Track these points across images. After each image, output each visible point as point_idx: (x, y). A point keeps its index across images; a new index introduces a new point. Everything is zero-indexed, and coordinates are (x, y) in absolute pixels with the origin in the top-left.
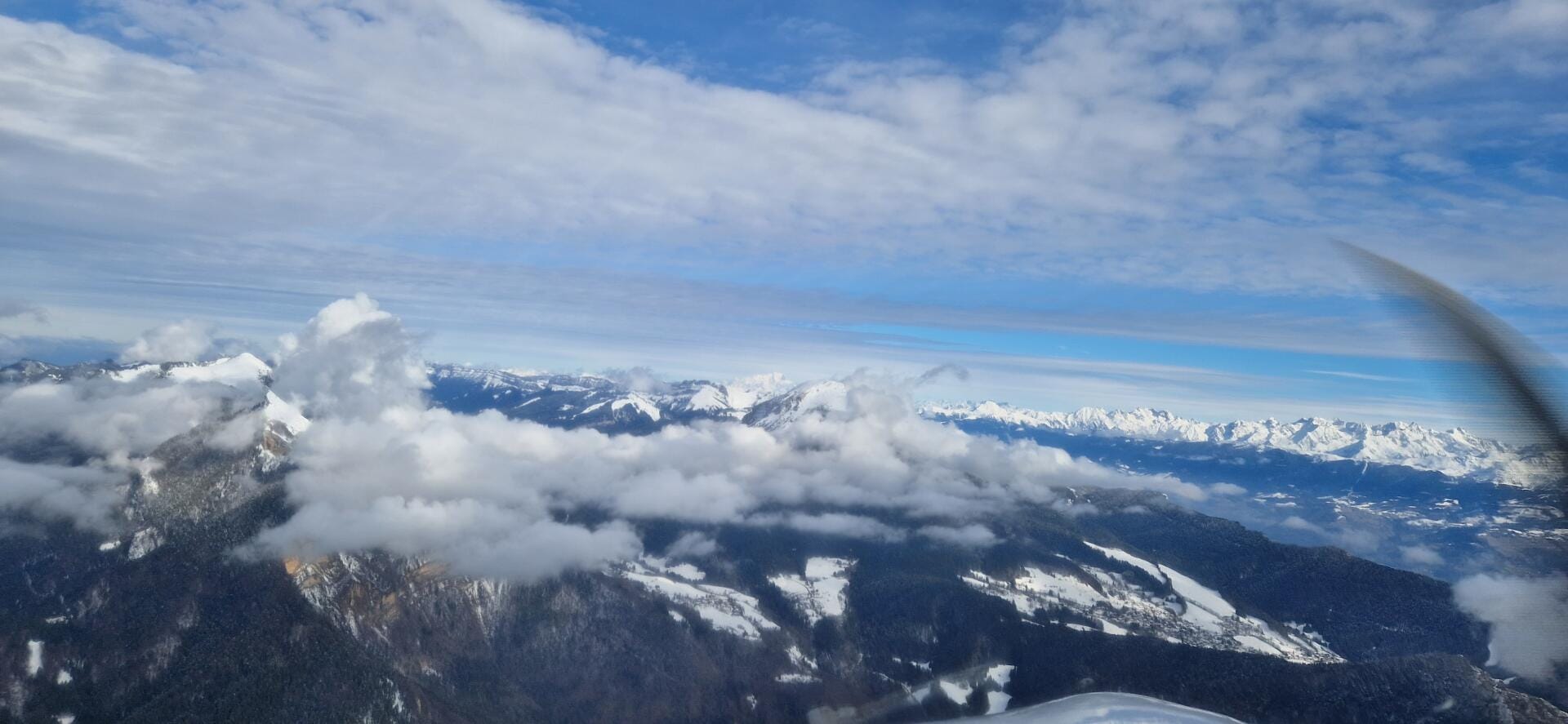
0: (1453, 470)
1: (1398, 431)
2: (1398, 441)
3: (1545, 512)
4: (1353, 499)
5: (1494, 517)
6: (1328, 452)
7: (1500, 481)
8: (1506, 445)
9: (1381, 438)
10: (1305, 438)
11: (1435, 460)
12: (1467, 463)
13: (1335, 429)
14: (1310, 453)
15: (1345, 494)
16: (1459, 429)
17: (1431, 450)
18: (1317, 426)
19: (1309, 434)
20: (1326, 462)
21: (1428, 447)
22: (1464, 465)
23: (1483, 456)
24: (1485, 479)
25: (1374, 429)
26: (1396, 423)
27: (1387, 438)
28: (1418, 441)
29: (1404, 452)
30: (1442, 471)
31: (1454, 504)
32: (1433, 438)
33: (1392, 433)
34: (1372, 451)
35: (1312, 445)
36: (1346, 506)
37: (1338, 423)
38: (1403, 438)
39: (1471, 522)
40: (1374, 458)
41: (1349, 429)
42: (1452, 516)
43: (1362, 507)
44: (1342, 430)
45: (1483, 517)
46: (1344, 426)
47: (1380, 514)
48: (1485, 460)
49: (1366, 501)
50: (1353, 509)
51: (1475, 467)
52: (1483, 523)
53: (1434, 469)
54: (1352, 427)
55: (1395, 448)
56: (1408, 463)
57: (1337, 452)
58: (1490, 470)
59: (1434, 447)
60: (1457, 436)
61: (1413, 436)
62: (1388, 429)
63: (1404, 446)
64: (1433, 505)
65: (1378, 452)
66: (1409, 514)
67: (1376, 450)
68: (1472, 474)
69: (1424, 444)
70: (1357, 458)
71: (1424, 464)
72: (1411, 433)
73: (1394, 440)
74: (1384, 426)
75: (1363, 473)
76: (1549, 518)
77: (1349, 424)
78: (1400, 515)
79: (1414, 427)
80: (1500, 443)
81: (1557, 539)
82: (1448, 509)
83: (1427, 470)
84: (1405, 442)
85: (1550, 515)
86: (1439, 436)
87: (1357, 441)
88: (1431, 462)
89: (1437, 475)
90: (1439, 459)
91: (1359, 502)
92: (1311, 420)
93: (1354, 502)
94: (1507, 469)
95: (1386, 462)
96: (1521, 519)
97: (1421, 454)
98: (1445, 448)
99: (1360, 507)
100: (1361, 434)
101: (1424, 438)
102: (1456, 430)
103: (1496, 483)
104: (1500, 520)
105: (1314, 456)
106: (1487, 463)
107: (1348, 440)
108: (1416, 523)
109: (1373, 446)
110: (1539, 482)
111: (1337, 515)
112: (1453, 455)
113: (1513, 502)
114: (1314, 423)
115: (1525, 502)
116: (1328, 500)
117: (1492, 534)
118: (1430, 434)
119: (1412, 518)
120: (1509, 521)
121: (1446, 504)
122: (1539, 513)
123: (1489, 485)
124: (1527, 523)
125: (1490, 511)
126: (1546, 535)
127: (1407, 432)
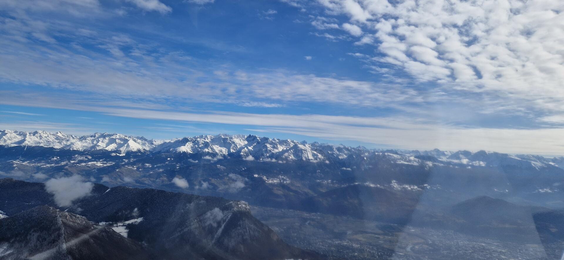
0: (57, 146)
1: (39, 134)
2: (39, 138)
3: (86, 157)
4: (21, 160)
5: (71, 161)
6: (12, 143)
7: (73, 149)
8: (75, 137)
9: (32, 137)
10: (2, 139)
11: (51, 143)
12: (62, 143)
13: (15, 134)
14: (4, 144)
15: (18, 159)
16: (60, 132)
17: (50, 140)
18: (7, 133)
19: (4, 137)
20: (11, 147)
21: (49, 139)
22: (61, 144)
23: (68, 141)
24: (68, 148)
25: (30, 133)
26: (38, 131)
27: (34, 137)
28: (46, 137)
29: (41, 141)
30: (54, 147)
31: (58, 159)
32: (51, 136)
33: (36, 135)
34: (29, 142)
35: (5, 141)
36: (18, 164)
37: (16, 132)
38: (41, 137)
39: (63, 163)
40: (29, 144)
41: (20, 134)
42: (57, 162)
43: (25, 163)
44: (17, 135)
45: (67, 162)
46: (18, 133)
47: (32, 165)
48: (68, 142)
49: (26, 161)
50: (21, 164)
51: (65, 145)
52: (67, 163)
53: (51, 146)
54: (21, 133)
55: (38, 140)
56: (42, 145)
57: (15, 143)
58: (69, 145)
59: (52, 138)
60: (59, 134)
61: (44, 135)
62: (35, 133)
63: (41, 139)
64: (50, 159)
65: (31, 142)
66: (42, 164)
67: (30, 141)
68: (64, 147)
69: (48, 138)
70: (24, 144)
71: (48, 145)
72: (44, 134)
73: (37, 137)
74: (34, 132)
75: (25, 150)
76: (87, 159)
77: (20, 132)
78: (39, 165)
79: (44, 132)
80: (73, 136)
81: (89, 166)
82: (56, 160)
83: (48, 147)
84: (41, 138)
85: (88, 158)
86: (53, 135)
87: (23, 138)
88: (50, 144)
89: (52, 148)
90: (53, 143)
91: (23, 161)
92: (4, 131)
93: (22, 162)
94: (75, 144)
95: (34, 145)
96: (79, 161)
97: (47, 141)
98: (55, 139)
99: (24, 163)
100: (25, 135)
101: (48, 136)
102: (59, 132)
103: (71, 149)
104: (72, 162)
105: (6, 145)
106: (69, 143)
107: (19, 138)
108: (44, 166)
109: (30, 140)
110: (85, 148)
111: (14, 167)
112: (58, 141)
113: (76, 155)
114: (6, 132)
115: (81, 155)
116: (11, 162)
117: (69, 167)
118: (50, 134)
119: (43, 165)
120: (75, 162)
121: (55, 159)
122: (84, 158)
123: (69, 150)
124: (81, 162)
125: (70, 159)
126: (86, 165)
127: (42, 134)
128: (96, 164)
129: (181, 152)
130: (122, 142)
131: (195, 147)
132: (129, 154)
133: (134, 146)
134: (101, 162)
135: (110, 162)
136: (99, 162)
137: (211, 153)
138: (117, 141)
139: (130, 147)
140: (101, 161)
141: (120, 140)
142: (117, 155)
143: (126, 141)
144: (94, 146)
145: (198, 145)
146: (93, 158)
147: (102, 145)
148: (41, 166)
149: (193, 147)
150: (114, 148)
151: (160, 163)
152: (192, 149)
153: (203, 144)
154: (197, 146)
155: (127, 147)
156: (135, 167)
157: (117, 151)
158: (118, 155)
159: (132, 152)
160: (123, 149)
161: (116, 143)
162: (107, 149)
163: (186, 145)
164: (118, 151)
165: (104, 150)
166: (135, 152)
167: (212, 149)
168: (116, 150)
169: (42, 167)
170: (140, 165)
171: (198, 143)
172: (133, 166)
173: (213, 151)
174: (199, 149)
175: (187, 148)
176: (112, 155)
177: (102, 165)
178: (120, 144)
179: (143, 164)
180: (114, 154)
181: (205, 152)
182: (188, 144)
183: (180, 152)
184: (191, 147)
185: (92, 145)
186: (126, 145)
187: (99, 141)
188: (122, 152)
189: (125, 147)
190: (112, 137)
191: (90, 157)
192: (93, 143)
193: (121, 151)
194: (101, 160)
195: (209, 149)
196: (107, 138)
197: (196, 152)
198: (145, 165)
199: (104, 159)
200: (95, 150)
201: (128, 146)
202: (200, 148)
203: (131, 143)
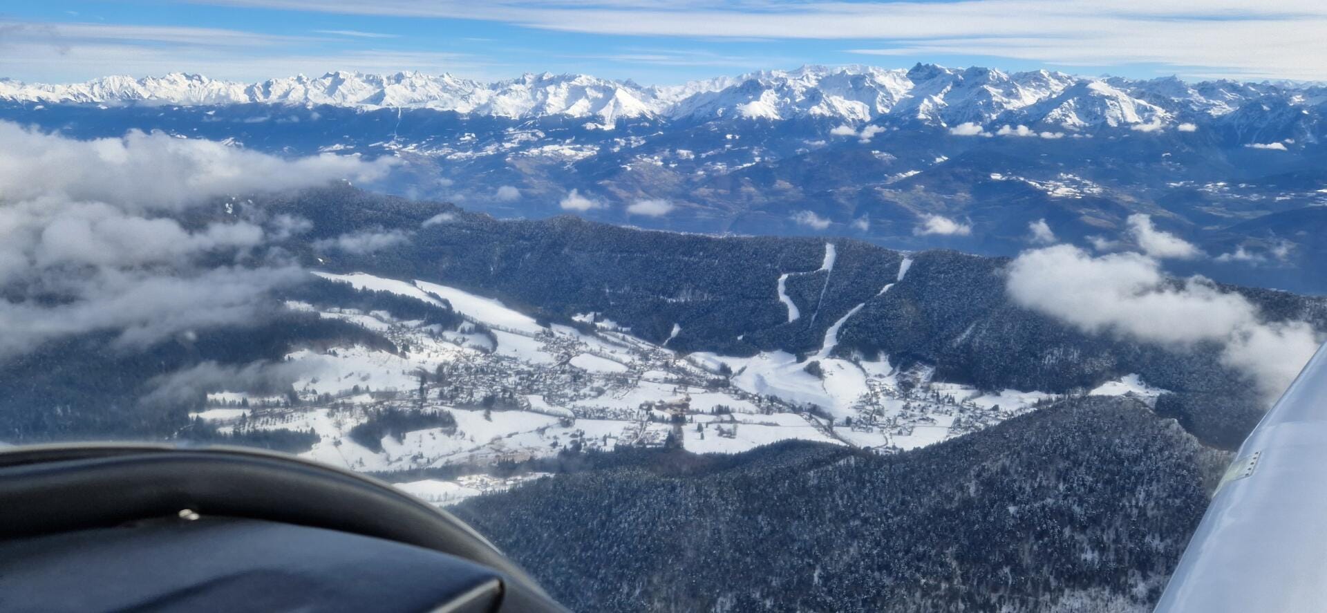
3: (534, 134)
6: (359, 103)
8: (479, 84)
9: (396, 87)
13: (358, 81)
16: (448, 74)
18: (344, 80)
19: (339, 87)
22: (467, 103)
24: (486, 113)
25: (389, 78)
26: (404, 73)
27: (400, 86)
31: (473, 138)
32: (432, 83)
34: (393, 98)
35: (344, 97)
37: (359, 75)
38: (412, 85)
41: (369, 81)
43: (409, 149)
44: (364, 82)
45: (497, 145)
49: (410, 143)
51: (475, 104)
52: (498, 150)
54: (371, 78)
55: (408, 93)
56: (431, 105)
58: (487, 105)
59: (434, 90)
60: (447, 79)
61: (419, 83)
63: (414, 91)
64: (458, 140)
67: (396, 97)
69: (427, 88)
72: (417, 80)
75: (399, 117)
76: (537, 139)
77: (368, 76)
79: (418, 75)
82: (470, 142)
85: (537, 136)
86: (435, 81)
87: (379, 90)
91: (405, 145)
93: (401, 146)
96: (520, 142)
98: (441, 90)
101: (426, 83)
102: (445, 75)
103: (494, 115)
106: (483, 101)
107: (370, 91)
109: (392, 94)
110: (521, 112)
113: (510, 130)
114: (341, 76)
115: (519, 129)
119: (450, 154)
120: (514, 145)
121: (468, 138)
122: (530, 135)
123: (489, 117)
124: (526, 145)
125: (500, 138)
126: (542, 151)
127: (414, 79)
128: (562, 152)
129: (754, 118)
130: (600, 96)
131: (786, 103)
132: (624, 126)
133: (631, 105)
134: (571, 147)
135: (589, 146)
136: (564, 147)
137: (830, 117)
138: (589, 92)
139: (624, 105)
140: (568, 144)
141: (595, 90)
142: (597, 128)
143: (609, 93)
144: (540, 107)
145: (793, 98)
146: (548, 135)
147: (556, 102)
148: (446, 155)
149: (779, 104)
150: (586, 110)
151: (713, 149)
152: (778, 109)
153: (803, 93)
154: (789, 100)
155: (615, 106)
156: (656, 158)
157: (595, 118)
158: (600, 126)
159: (629, 120)
160: (607, 112)
161: (587, 97)
162: (570, 112)
163: (762, 98)
164: (598, 117)
165: (567, 115)
166: (637, 120)
167: (830, 106)
168: (591, 114)
169: (449, 157)
170: (667, 153)
171: (791, 93)
172: (651, 156)
173: (832, 112)
174: (797, 109)
175: (763, 107)
176: (588, 128)
177: (573, 152)
178: (595, 100)
179: (673, 151)
180: (590, 126)
181: (815, 115)
182: (765, 94)
183: (751, 117)
184: (775, 104)
185: (533, 104)
186: (612, 102)
187: (548, 93)
188: (607, 120)
189: (612, 107)
190: (573, 83)
191: (542, 135)
192: (535, 98)
193: (603, 118)
194: (568, 141)
195: (822, 108)
196: (564, 85)
197: (788, 117)
198: (678, 154)
199: (574, 138)
200: (545, 115)
201: (617, 104)
202: (798, 106)
203: (623, 95)
